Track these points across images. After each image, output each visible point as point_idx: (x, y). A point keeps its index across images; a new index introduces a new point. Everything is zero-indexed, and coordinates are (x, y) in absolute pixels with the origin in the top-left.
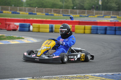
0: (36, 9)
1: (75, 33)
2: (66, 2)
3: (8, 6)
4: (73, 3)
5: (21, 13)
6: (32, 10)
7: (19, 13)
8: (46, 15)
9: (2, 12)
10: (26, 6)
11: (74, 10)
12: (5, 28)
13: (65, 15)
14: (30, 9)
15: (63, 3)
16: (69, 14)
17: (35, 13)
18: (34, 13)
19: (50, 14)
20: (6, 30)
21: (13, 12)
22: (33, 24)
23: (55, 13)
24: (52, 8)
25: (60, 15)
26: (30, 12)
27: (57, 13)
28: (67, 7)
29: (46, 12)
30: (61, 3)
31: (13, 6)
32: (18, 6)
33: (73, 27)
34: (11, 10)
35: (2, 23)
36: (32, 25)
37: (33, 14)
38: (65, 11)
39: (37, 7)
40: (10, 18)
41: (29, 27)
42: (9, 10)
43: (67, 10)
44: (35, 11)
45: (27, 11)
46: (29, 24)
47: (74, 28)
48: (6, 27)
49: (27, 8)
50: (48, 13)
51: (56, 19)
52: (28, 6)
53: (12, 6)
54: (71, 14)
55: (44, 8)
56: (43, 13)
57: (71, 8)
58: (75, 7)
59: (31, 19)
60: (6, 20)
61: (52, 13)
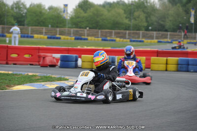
0: (86, 31)
1: (152, 70)
2: (135, 19)
3: (42, 27)
4: (147, 21)
5: (62, 37)
6: (80, 32)
7: (60, 38)
8: (103, 40)
9: (32, 37)
10: (70, 25)
11: (148, 32)
12: (37, 63)
13: (134, 41)
14: (77, 31)
15: (130, 20)
16: (140, 40)
17: (86, 37)
18: (83, 37)
19: (109, 38)
20: (39, 66)
21: (49, 36)
22: (83, 56)
23: (117, 37)
24: (112, 28)
25: (125, 40)
26: (78, 37)
27: (121, 37)
28: (137, 28)
29: (102, 35)
30: (126, 21)
31: (50, 26)
32: (57, 27)
33: (148, 60)
34: (46, 33)
35: (32, 55)
36: (80, 57)
37: (81, 39)
38: (133, 33)
39: (88, 28)
40: (45, 47)
41: (76, 60)
42: (44, 33)
43: (138, 32)
44: (86, 35)
45: (72, 35)
46: (76, 56)
47: (150, 62)
48: (39, 62)
49: (72, 30)
50: (106, 37)
51: (120, 47)
52: (74, 26)
53: (48, 27)
54: (143, 40)
55: (99, 29)
56: (98, 37)
57: (143, 29)
58: (150, 28)
59: (79, 47)
60: (39, 49)
61: (113, 38)
